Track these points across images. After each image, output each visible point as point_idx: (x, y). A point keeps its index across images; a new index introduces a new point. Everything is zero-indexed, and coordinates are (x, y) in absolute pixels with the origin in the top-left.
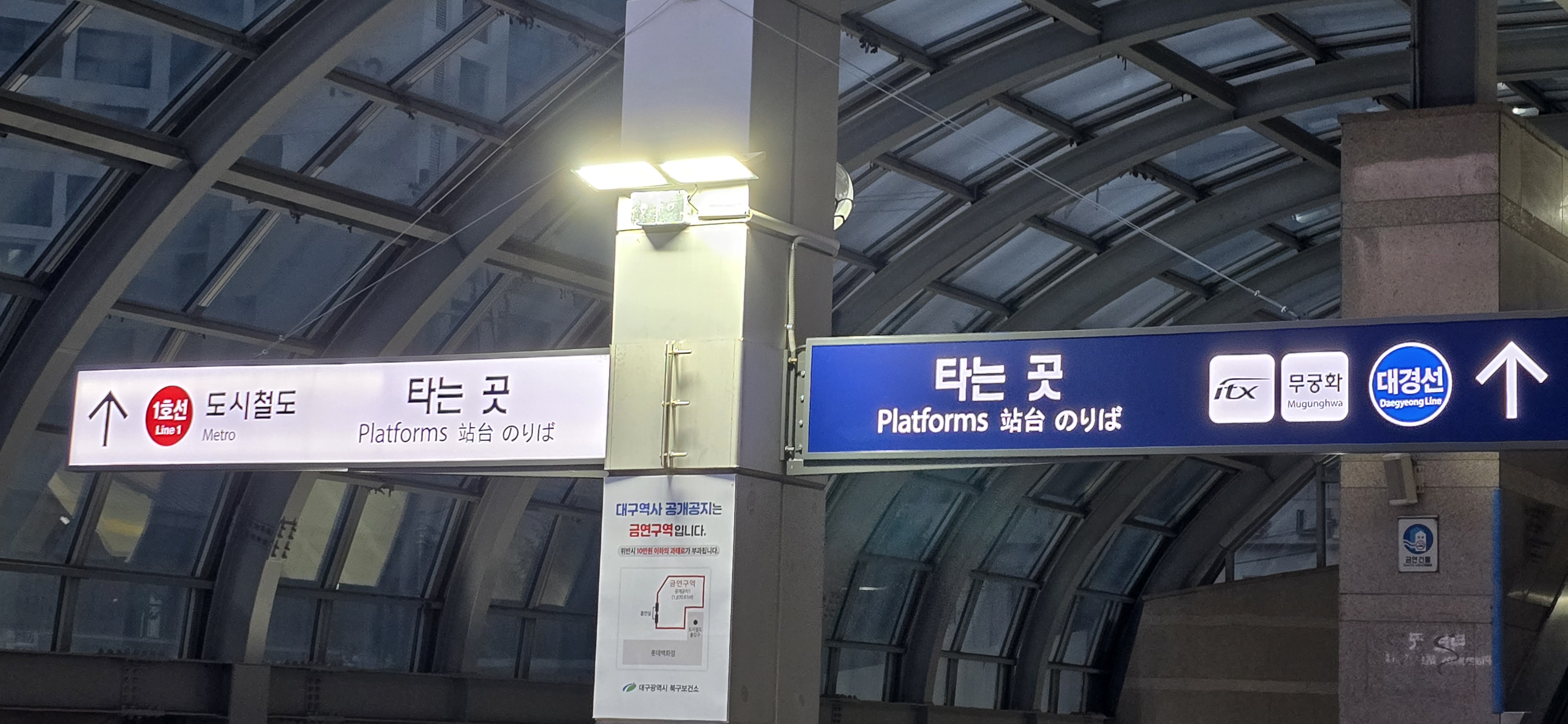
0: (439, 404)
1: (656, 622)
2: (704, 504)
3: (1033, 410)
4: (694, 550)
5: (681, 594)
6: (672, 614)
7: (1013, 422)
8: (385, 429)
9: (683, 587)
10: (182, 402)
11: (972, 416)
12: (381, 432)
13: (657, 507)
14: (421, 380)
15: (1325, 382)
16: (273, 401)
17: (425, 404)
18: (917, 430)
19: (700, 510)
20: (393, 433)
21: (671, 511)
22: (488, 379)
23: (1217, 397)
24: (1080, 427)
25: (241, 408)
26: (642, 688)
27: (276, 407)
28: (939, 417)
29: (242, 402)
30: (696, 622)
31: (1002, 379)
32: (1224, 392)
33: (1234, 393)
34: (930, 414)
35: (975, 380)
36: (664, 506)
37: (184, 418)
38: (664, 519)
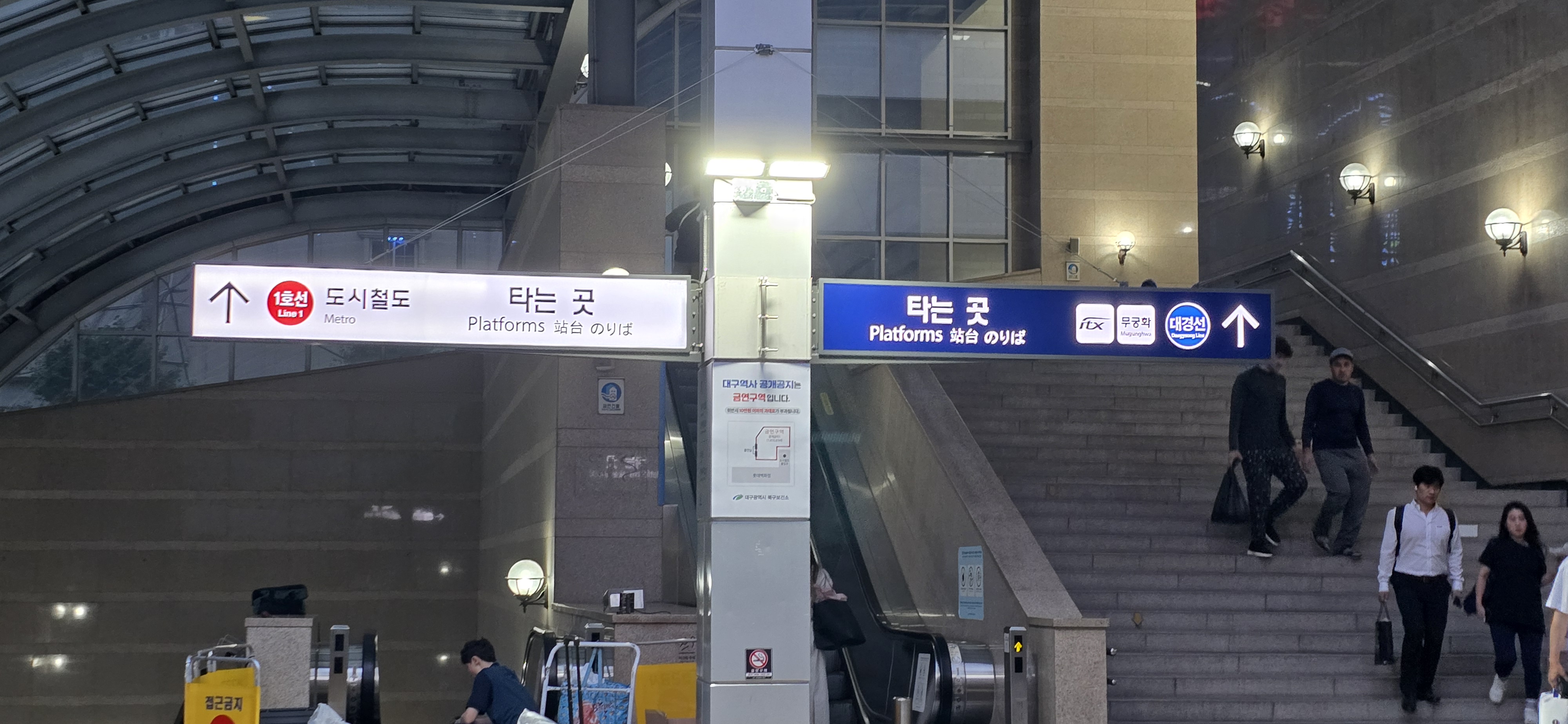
0: (537, 306)
1: (756, 455)
2: (788, 382)
3: (970, 330)
4: (782, 411)
5: (773, 438)
6: (767, 450)
7: (958, 336)
8: (491, 321)
9: (775, 434)
10: (302, 293)
11: (932, 332)
12: (488, 323)
13: (753, 383)
14: (520, 289)
15: (1141, 322)
16: (388, 296)
17: (525, 305)
18: (896, 339)
19: (786, 385)
20: (498, 324)
21: (764, 385)
22: (576, 290)
23: (1081, 328)
24: (1000, 342)
25: (359, 300)
26: (747, 497)
27: (390, 301)
28: (911, 332)
29: (359, 295)
30: (785, 456)
31: (951, 311)
32: (1085, 325)
33: (1091, 326)
34: (905, 329)
35: (933, 310)
36: (759, 382)
37: (305, 306)
38: (759, 390)
